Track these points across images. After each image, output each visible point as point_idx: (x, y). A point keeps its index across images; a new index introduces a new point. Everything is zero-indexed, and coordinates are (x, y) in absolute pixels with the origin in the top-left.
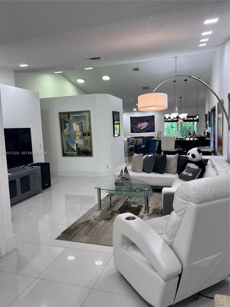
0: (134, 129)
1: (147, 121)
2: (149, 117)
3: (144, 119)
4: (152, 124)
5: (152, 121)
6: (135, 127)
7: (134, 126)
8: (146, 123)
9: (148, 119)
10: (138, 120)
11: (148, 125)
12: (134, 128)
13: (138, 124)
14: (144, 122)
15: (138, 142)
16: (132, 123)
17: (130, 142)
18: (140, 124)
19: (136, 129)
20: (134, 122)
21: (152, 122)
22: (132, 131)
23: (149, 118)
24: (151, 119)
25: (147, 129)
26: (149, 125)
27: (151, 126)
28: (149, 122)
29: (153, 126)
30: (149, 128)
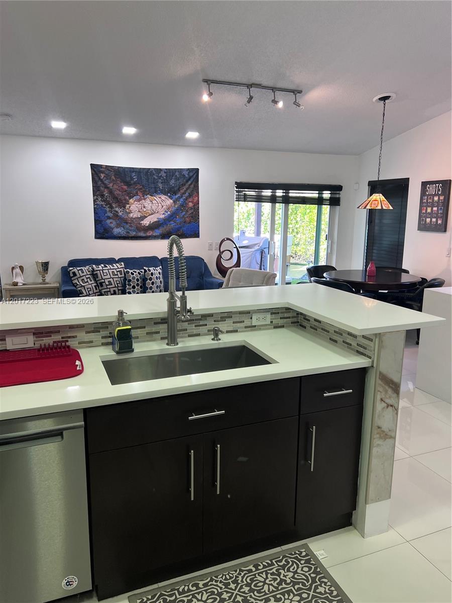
0: (111, 223)
1: (171, 192)
2: (177, 174)
3: (155, 182)
4: (191, 204)
5: (189, 191)
6: (116, 215)
7: (111, 207)
8: (163, 197)
9: (172, 182)
10: (128, 184)
11: (173, 209)
12: (109, 218)
13: (131, 201)
14: (156, 192)
16: (102, 196)
17: (110, 283)
18: (139, 200)
19: (123, 221)
20: (111, 192)
21: (190, 196)
22: (102, 233)
23: (177, 179)
24: (185, 185)
25: (170, 224)
26: (177, 209)
27: (184, 213)
28: (175, 195)
29: (192, 213)
30: (175, 223)
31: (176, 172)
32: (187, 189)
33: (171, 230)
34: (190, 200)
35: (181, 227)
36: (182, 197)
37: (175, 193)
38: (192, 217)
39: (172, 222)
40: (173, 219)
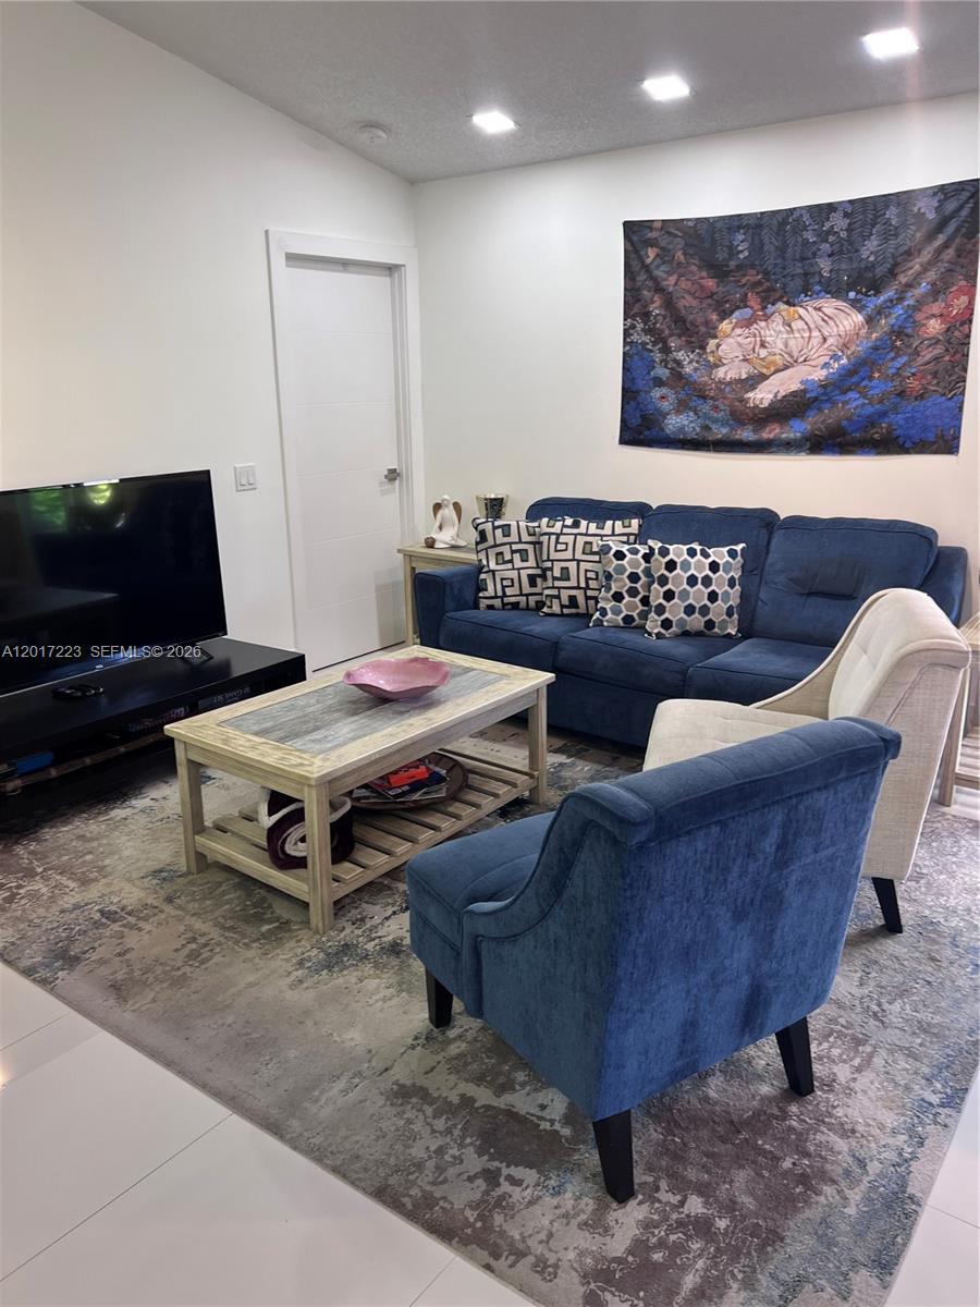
0: (662, 399)
1: (861, 284)
2: (892, 214)
3: (807, 256)
4: (934, 327)
5: (932, 275)
6: (678, 376)
7: (666, 350)
8: (830, 305)
9: (870, 248)
10: (720, 272)
12: (659, 382)
13: (725, 326)
14: (806, 290)
15: (669, 596)
16: (646, 315)
18: (748, 323)
19: (693, 393)
20: (669, 304)
21: (935, 292)
22: (640, 430)
23: (889, 234)
24: (919, 251)
25: (845, 403)
26: (875, 348)
27: (904, 359)
28: (878, 292)
29: (937, 359)
30: (865, 398)
31: (887, 207)
32: (925, 269)
33: (845, 423)
34: (936, 308)
35: (884, 414)
36: (901, 299)
37: (876, 287)
38: (935, 375)
39: (852, 395)
40: (857, 384)
